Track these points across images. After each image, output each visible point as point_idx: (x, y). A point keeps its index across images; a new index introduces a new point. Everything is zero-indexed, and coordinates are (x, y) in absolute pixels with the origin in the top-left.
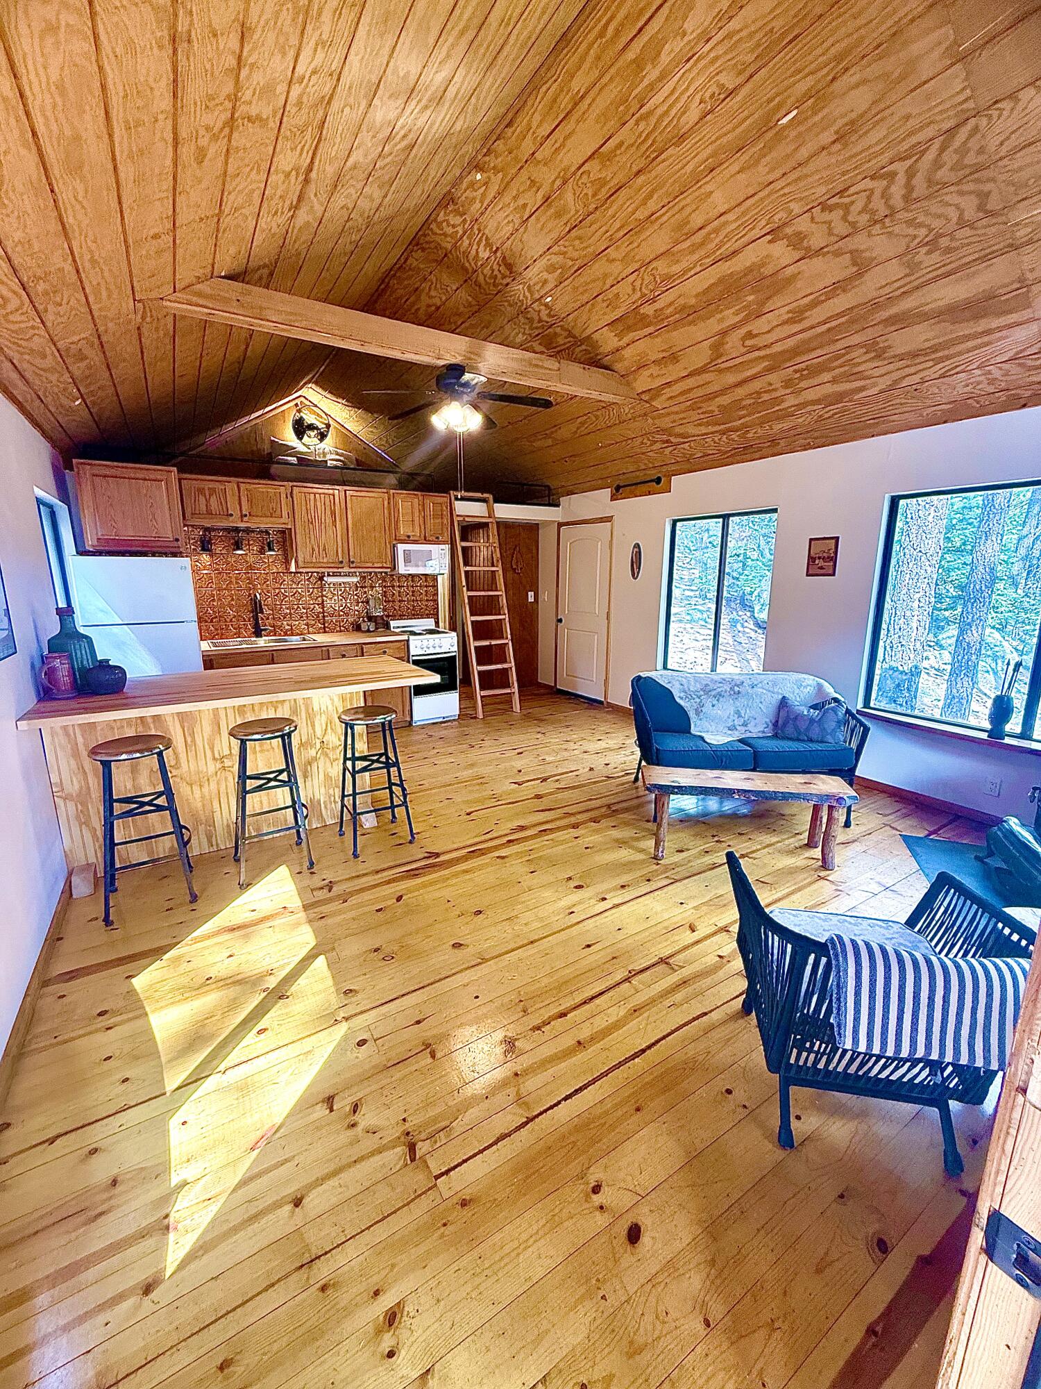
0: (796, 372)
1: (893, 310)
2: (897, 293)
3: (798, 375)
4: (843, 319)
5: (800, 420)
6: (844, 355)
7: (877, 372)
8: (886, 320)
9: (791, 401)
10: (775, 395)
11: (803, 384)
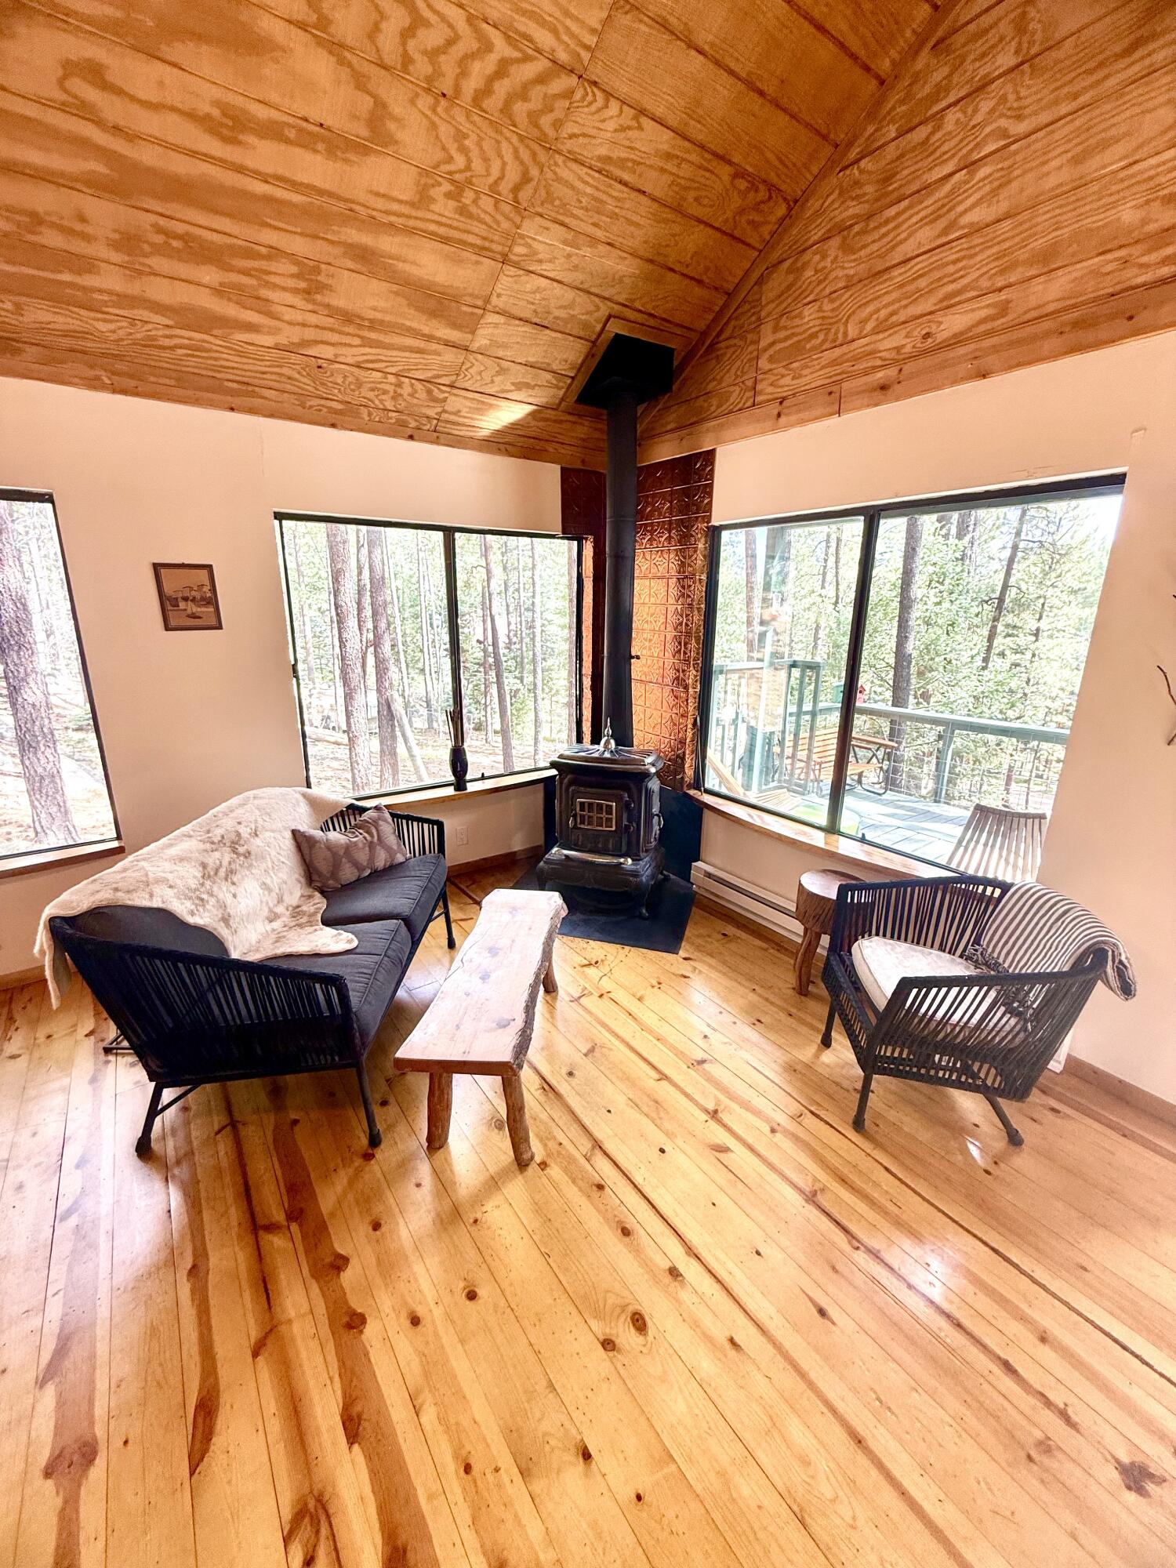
0: (160, 230)
1: (366, 239)
2: (385, 219)
3: (159, 239)
4: (297, 198)
5: (102, 326)
6: (260, 256)
7: (289, 315)
8: (351, 246)
9: (110, 280)
10: (79, 247)
11: (157, 262)
